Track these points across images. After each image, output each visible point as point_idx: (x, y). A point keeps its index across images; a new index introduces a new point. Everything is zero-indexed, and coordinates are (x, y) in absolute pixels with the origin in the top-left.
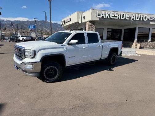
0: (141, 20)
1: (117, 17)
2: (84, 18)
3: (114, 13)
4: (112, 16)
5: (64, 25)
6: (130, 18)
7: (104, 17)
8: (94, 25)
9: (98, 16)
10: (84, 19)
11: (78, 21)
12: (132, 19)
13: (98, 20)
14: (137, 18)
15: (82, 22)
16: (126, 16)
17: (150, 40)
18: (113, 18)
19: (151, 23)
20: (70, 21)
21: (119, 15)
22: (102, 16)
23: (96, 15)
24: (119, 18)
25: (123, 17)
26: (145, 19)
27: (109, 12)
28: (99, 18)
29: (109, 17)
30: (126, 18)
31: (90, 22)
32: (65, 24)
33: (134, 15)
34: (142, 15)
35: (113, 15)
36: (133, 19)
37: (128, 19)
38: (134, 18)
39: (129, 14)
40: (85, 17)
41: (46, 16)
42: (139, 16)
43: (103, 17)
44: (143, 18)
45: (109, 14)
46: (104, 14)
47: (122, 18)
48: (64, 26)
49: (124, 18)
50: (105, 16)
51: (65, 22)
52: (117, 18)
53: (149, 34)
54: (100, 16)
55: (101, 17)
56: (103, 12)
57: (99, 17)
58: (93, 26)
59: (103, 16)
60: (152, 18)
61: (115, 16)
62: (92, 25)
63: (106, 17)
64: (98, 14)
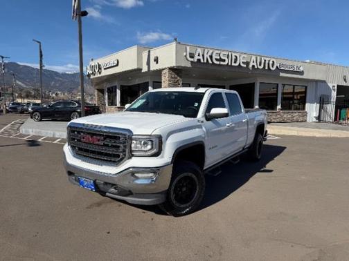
0: (267, 68)
1: (224, 61)
2: (156, 60)
3: (219, 52)
4: (216, 59)
5: (98, 75)
6: (247, 63)
8: (180, 77)
9: (190, 57)
10: (157, 63)
11: (141, 67)
12: (251, 66)
13: (189, 65)
14: (260, 65)
15: (152, 69)
16: (241, 60)
17: (279, 107)
18: (218, 63)
19: (281, 74)
20: (117, 65)
21: (228, 58)
23: (186, 56)
24: (230, 64)
25: (235, 62)
26: (273, 67)
27: (211, 51)
28: (192, 62)
29: (210, 62)
30: (242, 65)
31: (171, 69)
32: (100, 73)
33: (254, 58)
34: (267, 59)
35: (219, 58)
36: (253, 66)
37: (245, 66)
38: (255, 64)
39: (245, 56)
40: (157, 57)
41: (41, 52)
42: (263, 61)
44: (268, 64)
45: (210, 53)
46: (201, 55)
47: (233, 64)
48: (96, 76)
49: (237, 64)
50: (203, 58)
51: (100, 68)
52: (226, 63)
53: (276, 94)
56: (199, 50)
58: (178, 78)
60: (283, 65)
61: (221, 60)
62: (176, 76)
63: (205, 61)
64: (190, 54)
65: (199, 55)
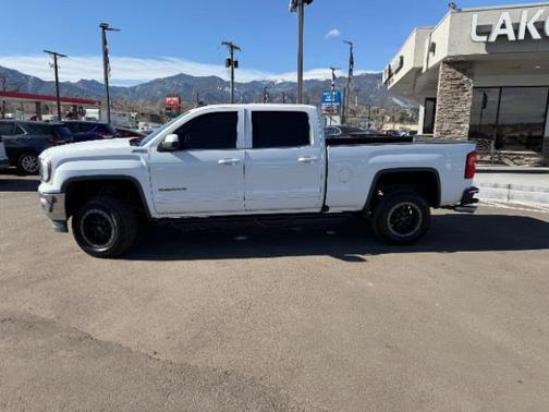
2: (432, 49)
7: (512, 37)
8: (470, 76)
9: (479, 33)
10: (434, 55)
11: (419, 66)
13: (482, 51)
15: (429, 66)
20: (402, 65)
22: (497, 31)
28: (487, 43)
29: (536, 35)
32: (393, 80)
40: (433, 44)
41: (352, 58)
43: (506, 36)
48: (391, 86)
51: (391, 74)
54: (488, 34)
55: (493, 38)
57: (484, 38)
58: (465, 79)
59: (503, 32)
62: (459, 74)
63: (522, 36)
64: (478, 27)
65: (503, 26)
